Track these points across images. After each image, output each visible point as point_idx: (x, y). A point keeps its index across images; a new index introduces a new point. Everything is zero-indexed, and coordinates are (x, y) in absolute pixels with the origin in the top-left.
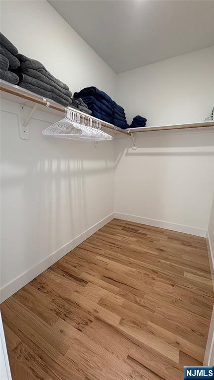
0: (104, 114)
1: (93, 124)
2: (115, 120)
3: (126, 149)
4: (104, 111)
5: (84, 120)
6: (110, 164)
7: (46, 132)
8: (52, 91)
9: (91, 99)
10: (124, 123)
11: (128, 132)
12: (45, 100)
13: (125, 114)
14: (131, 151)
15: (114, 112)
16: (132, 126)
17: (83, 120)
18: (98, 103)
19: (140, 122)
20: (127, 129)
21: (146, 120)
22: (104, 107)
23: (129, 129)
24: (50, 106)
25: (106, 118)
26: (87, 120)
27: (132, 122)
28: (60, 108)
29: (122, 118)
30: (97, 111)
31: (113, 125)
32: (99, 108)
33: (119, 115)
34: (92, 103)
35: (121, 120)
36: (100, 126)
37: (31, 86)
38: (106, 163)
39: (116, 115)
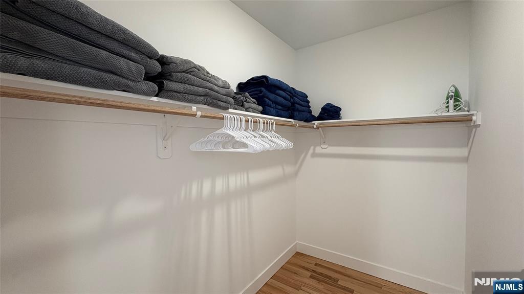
0: (280, 107)
1: (264, 126)
2: (296, 113)
3: (312, 148)
4: (279, 105)
5: (251, 125)
6: (289, 169)
7: (195, 147)
8: (206, 95)
9: (261, 92)
10: (309, 115)
11: (315, 126)
12: (194, 108)
13: (308, 102)
14: (319, 150)
15: (293, 104)
16: (320, 118)
17: (250, 123)
18: (272, 96)
19: (331, 112)
20: (313, 122)
21: (340, 109)
22: (280, 99)
23: (316, 122)
24: (202, 116)
25: (283, 113)
26: (255, 122)
27: (320, 113)
28: (216, 115)
29: (304, 108)
30: (270, 107)
31: (292, 120)
32: (273, 102)
33: (301, 105)
34: (264, 97)
35: (304, 111)
36: (274, 126)
37: (175, 94)
38: (283, 169)
39: (296, 105)
